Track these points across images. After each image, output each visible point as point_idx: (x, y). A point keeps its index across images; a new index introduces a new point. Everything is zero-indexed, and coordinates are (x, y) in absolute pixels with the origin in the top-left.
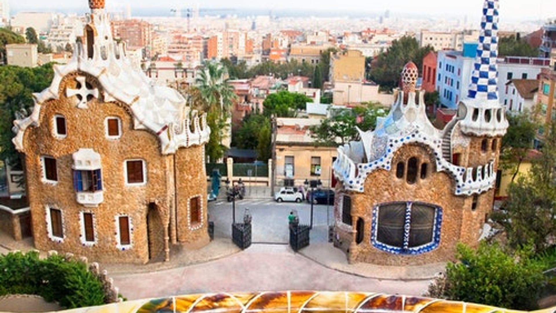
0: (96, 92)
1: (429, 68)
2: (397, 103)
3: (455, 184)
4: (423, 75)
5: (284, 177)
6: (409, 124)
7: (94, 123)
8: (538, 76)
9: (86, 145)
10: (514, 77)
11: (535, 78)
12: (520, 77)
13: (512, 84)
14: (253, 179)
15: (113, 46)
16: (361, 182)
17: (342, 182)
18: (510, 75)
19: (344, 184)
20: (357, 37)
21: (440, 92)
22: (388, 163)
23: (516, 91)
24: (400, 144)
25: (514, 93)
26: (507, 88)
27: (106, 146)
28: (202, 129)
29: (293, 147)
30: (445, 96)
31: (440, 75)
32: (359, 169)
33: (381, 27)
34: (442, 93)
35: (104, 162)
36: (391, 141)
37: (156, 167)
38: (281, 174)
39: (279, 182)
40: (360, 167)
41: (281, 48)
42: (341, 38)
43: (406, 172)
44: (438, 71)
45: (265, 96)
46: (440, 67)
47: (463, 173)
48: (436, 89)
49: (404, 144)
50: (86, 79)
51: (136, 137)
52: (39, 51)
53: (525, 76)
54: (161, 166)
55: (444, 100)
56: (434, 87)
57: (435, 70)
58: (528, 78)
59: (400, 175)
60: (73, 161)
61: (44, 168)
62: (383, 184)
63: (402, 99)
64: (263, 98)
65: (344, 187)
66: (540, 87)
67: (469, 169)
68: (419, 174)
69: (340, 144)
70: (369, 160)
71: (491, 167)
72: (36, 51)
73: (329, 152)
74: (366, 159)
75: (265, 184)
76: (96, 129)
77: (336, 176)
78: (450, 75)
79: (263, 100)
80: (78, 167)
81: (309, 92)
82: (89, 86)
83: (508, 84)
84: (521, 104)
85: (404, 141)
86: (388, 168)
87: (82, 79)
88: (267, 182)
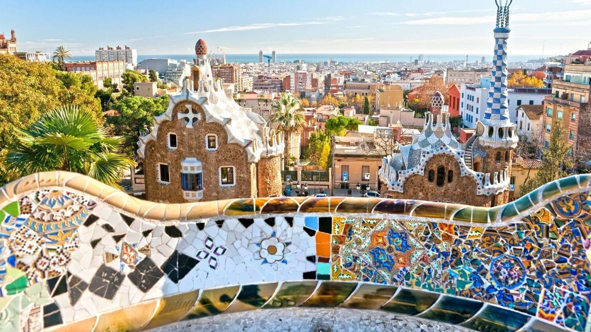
0: (199, 116)
1: (454, 98)
2: (428, 124)
3: (476, 186)
4: (449, 103)
5: (341, 181)
6: (438, 139)
7: (198, 138)
8: (543, 102)
9: (191, 155)
10: (522, 103)
11: (541, 104)
12: (528, 104)
13: (521, 109)
14: (317, 183)
15: (212, 82)
16: (400, 185)
17: (386, 185)
18: (519, 102)
19: (388, 186)
20: (396, 75)
21: (463, 116)
22: (422, 170)
23: (525, 114)
24: (431, 155)
25: (523, 116)
26: (517, 112)
27: (206, 156)
28: (278, 144)
29: (348, 158)
30: (467, 119)
31: (462, 103)
32: (399, 175)
33: (415, 68)
34: (464, 117)
35: (204, 168)
36: (424, 152)
37: (243, 173)
38: (339, 180)
39: (338, 185)
40: (400, 173)
41: (339, 84)
42: (385, 76)
43: (436, 177)
44: (461, 100)
45: (327, 121)
46: (463, 97)
47: (482, 178)
48: (460, 114)
49: (434, 155)
50: (192, 106)
51: (229, 149)
52: (158, 87)
53: (531, 102)
54: (247, 172)
55: (466, 122)
56: (459, 113)
57: (458, 100)
58: (535, 104)
59: (431, 179)
60: (180, 167)
61: (159, 173)
62: (418, 186)
63: (432, 120)
64: (325, 122)
65: (388, 188)
66: (544, 110)
67: (486, 174)
68: (446, 178)
69: (384, 156)
70: (406, 167)
71: (505, 173)
72: (156, 86)
73: (376, 162)
74: (405, 167)
75: (327, 187)
76: (199, 143)
77: (382, 180)
78: (470, 103)
79: (325, 123)
80: (184, 172)
81: (360, 117)
82: (194, 112)
83: (518, 109)
84: (529, 124)
85: (434, 153)
86: (422, 173)
87: (189, 107)
88: (328, 186)
